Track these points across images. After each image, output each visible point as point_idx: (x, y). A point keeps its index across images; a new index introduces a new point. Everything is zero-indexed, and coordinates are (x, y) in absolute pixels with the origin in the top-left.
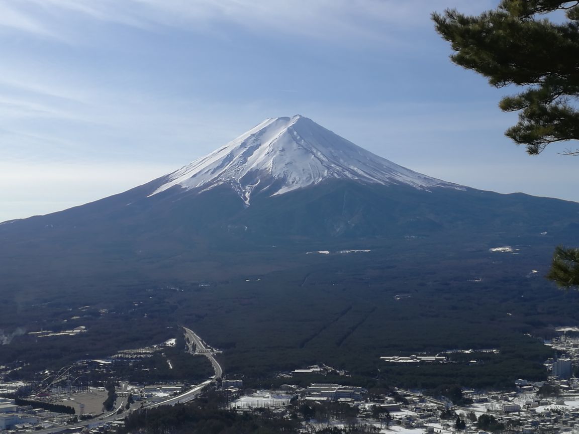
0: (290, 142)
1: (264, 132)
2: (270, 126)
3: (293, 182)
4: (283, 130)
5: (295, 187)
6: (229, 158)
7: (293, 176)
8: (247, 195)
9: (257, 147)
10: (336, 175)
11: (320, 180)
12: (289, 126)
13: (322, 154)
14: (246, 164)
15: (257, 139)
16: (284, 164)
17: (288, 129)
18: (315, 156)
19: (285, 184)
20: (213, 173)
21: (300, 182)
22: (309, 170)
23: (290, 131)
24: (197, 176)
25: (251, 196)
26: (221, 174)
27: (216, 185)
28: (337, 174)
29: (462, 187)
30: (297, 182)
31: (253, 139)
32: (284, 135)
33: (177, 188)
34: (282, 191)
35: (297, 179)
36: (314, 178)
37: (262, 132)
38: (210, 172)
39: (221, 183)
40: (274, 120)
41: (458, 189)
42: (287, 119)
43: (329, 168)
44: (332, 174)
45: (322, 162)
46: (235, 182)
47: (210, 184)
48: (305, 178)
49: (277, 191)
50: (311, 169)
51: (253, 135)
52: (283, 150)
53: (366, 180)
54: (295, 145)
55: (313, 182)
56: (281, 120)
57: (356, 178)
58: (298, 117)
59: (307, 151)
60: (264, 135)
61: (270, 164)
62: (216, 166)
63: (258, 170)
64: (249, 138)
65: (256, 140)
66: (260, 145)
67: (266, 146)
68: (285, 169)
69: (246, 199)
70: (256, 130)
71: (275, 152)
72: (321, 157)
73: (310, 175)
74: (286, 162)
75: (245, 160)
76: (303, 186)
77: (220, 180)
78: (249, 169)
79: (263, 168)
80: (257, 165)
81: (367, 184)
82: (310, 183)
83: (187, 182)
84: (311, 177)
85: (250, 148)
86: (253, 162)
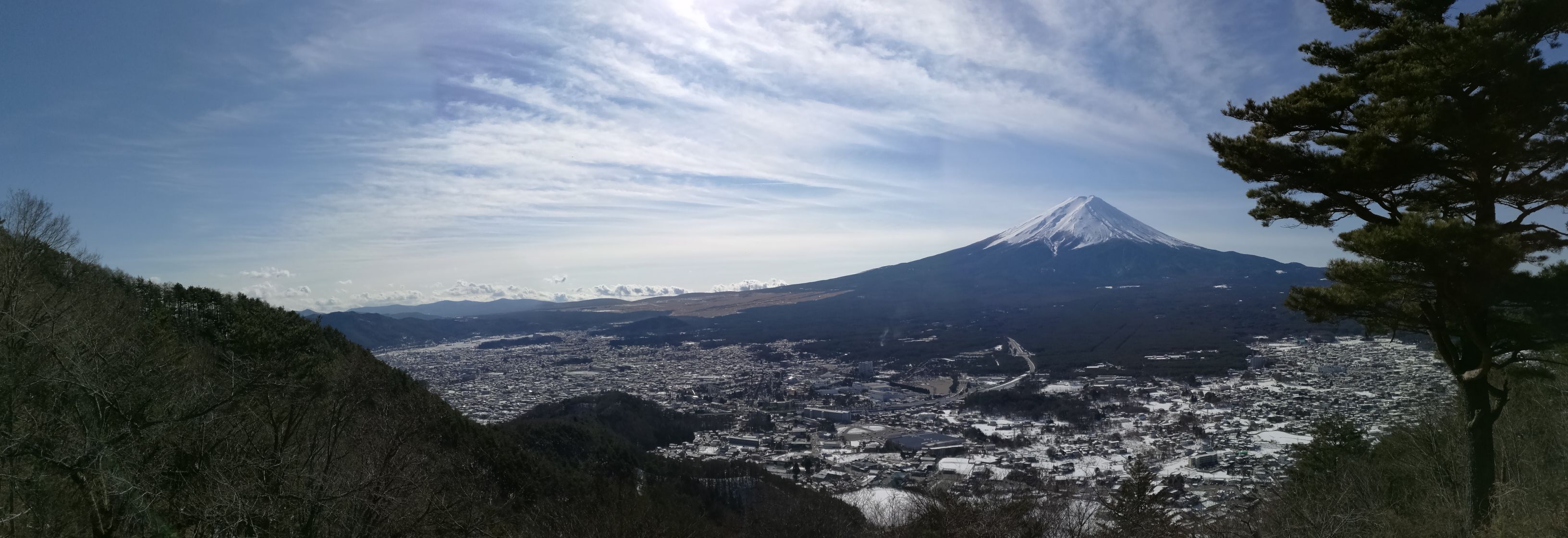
2: (1073, 202)
3: (1088, 240)
4: (1082, 205)
5: (1089, 244)
6: (1043, 223)
7: (1088, 236)
8: (1055, 248)
9: (1063, 216)
10: (1118, 236)
11: (1107, 239)
12: (1086, 203)
13: (1108, 222)
15: (1064, 211)
16: (1082, 228)
17: (1086, 205)
19: (1082, 241)
20: (1031, 233)
24: (1020, 236)
25: (1059, 248)
26: (1037, 234)
27: (1033, 241)
29: (1197, 246)
30: (1090, 240)
31: (1061, 210)
32: (1083, 208)
33: (1004, 244)
34: (1080, 246)
35: (1091, 238)
36: (1103, 237)
37: (1067, 206)
38: (1029, 232)
39: (1036, 240)
40: (1076, 198)
41: (1195, 248)
42: (1085, 198)
43: (1113, 231)
44: (1115, 235)
45: (1108, 227)
46: (1047, 240)
47: (1029, 240)
48: (1096, 238)
49: (1076, 245)
50: (1101, 232)
51: (1061, 208)
52: (1082, 219)
53: (1137, 240)
54: (1090, 216)
55: (1102, 241)
56: (1081, 199)
57: (1131, 238)
58: (1093, 197)
59: (1099, 220)
60: (1069, 208)
61: (1071, 228)
62: (1033, 229)
63: (1063, 231)
64: (1058, 209)
65: (1063, 211)
66: (1065, 214)
67: (1070, 216)
69: (1055, 251)
70: (1063, 204)
71: (1076, 220)
72: (1108, 224)
75: (1054, 225)
76: (1095, 243)
77: (1036, 238)
78: (1057, 231)
79: (1067, 230)
80: (1063, 228)
81: (1138, 242)
82: (1101, 241)
83: (1012, 239)
84: (1101, 237)
85: (1058, 216)
86: (1060, 226)
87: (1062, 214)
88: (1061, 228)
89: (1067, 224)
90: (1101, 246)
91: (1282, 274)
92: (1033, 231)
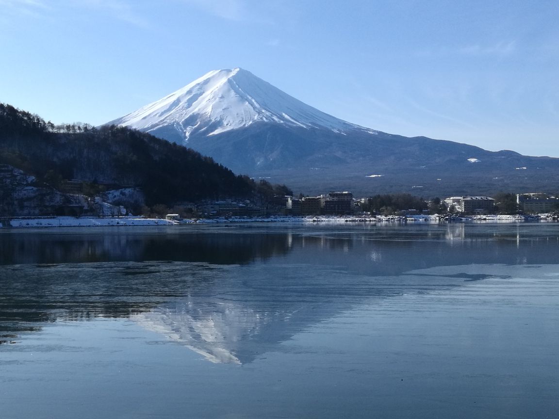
0: (229, 91)
1: (208, 82)
2: (213, 77)
3: (227, 125)
4: (224, 80)
5: (228, 128)
7: (227, 120)
8: (187, 134)
9: (201, 94)
10: (264, 119)
11: (251, 122)
12: (229, 77)
13: (256, 101)
14: (189, 109)
15: (202, 88)
16: (221, 110)
17: (229, 79)
18: (249, 103)
19: (220, 126)
20: (160, 116)
21: (233, 124)
22: (242, 114)
23: (229, 81)
24: (146, 119)
25: (191, 135)
26: (167, 117)
27: (161, 126)
28: (266, 119)
29: (375, 131)
30: (230, 125)
31: (198, 87)
32: (225, 84)
34: (216, 132)
35: (231, 122)
36: (246, 121)
37: (207, 82)
38: (158, 115)
39: (166, 125)
40: (218, 71)
41: (371, 133)
42: (229, 71)
43: (259, 113)
44: (262, 118)
45: (254, 108)
46: (178, 124)
47: (157, 125)
48: (237, 121)
49: (213, 131)
50: (244, 114)
51: (198, 84)
52: (222, 97)
53: (290, 124)
54: (233, 93)
55: (245, 125)
56: (224, 72)
57: (282, 122)
58: (238, 70)
59: (243, 99)
60: (209, 83)
61: (209, 110)
62: (163, 111)
63: (199, 114)
64: (195, 86)
65: (200, 88)
66: (204, 92)
67: (208, 94)
68: (222, 113)
69: (186, 137)
70: (201, 80)
71: (215, 99)
72: (255, 103)
73: (243, 118)
74: (223, 108)
75: (190, 105)
76: (236, 127)
77: (165, 122)
78: (191, 114)
79: (203, 112)
80: (199, 109)
81: (291, 127)
82: (242, 125)
83: (138, 123)
84: (243, 120)
85: (194, 97)
86: (195, 109)
87: (199, 92)
88: (196, 110)
89: (206, 106)
90: (244, 130)
91: (475, 163)
92: (162, 114)
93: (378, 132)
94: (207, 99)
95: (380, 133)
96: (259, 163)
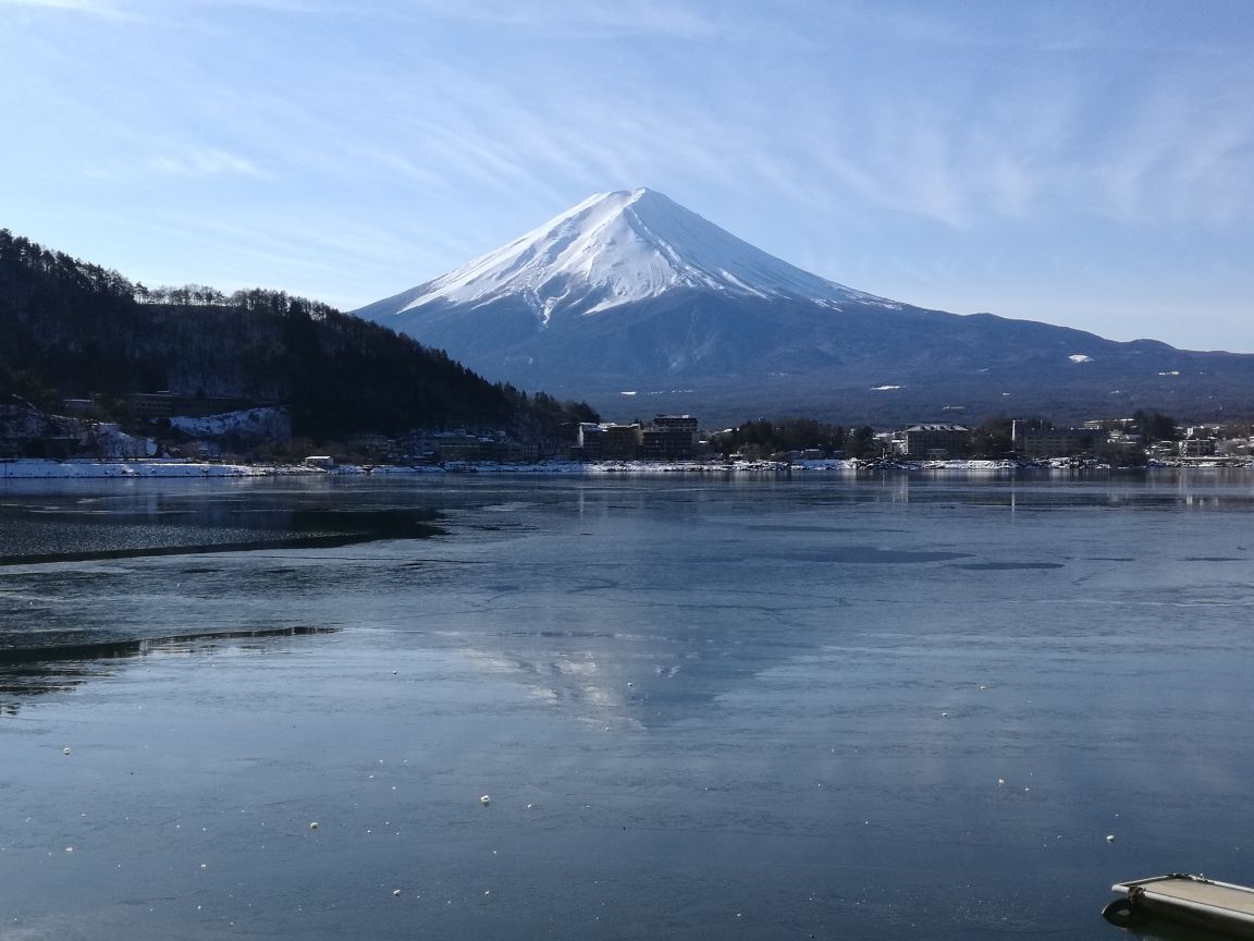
0: (625, 230)
1: (588, 215)
2: (597, 205)
3: (620, 293)
4: (617, 211)
5: (622, 301)
6: (528, 255)
7: (620, 286)
8: (547, 312)
9: (574, 238)
10: (689, 282)
11: (663, 289)
12: (626, 205)
13: (674, 249)
14: (552, 265)
15: (576, 225)
16: (610, 266)
17: (625, 209)
18: (661, 253)
19: (607, 296)
20: (499, 278)
21: (631, 293)
22: (648, 274)
23: (626, 213)
24: (475, 284)
25: (552, 313)
26: (511, 280)
27: (500, 297)
28: (692, 281)
29: (897, 304)
30: (627, 292)
31: (568, 225)
32: (618, 218)
33: (441, 301)
34: (599, 308)
35: (627, 288)
36: (654, 286)
37: (584, 215)
38: (495, 277)
39: (508, 294)
40: (606, 195)
41: (890, 307)
42: (626, 194)
43: (680, 271)
44: (683, 281)
45: (671, 262)
46: (530, 293)
47: (492, 295)
48: (638, 287)
49: (592, 306)
50: (650, 272)
51: (570, 219)
52: (613, 243)
53: (736, 291)
54: (632, 235)
55: (652, 294)
56: (616, 196)
57: (721, 288)
58: (643, 191)
59: (650, 245)
60: (588, 218)
61: (587, 266)
63: (569, 274)
64: (564, 223)
65: (573, 227)
66: (579, 235)
67: (587, 237)
68: (613, 272)
69: (544, 318)
70: (573, 212)
71: (600, 246)
72: (672, 254)
73: (649, 282)
74: (614, 262)
75: (552, 259)
76: (635, 299)
77: (508, 290)
78: (555, 274)
79: (577, 271)
80: (570, 266)
81: (737, 296)
82: (647, 295)
83: (458, 292)
84: (649, 286)
85: (561, 242)
86: (562, 265)
87: (570, 234)
88: (564, 267)
89: (581, 260)
90: (648, 305)
91: (1082, 362)
92: (503, 275)
93: (902, 305)
94: (585, 246)
95: (907, 308)
96: (674, 365)
